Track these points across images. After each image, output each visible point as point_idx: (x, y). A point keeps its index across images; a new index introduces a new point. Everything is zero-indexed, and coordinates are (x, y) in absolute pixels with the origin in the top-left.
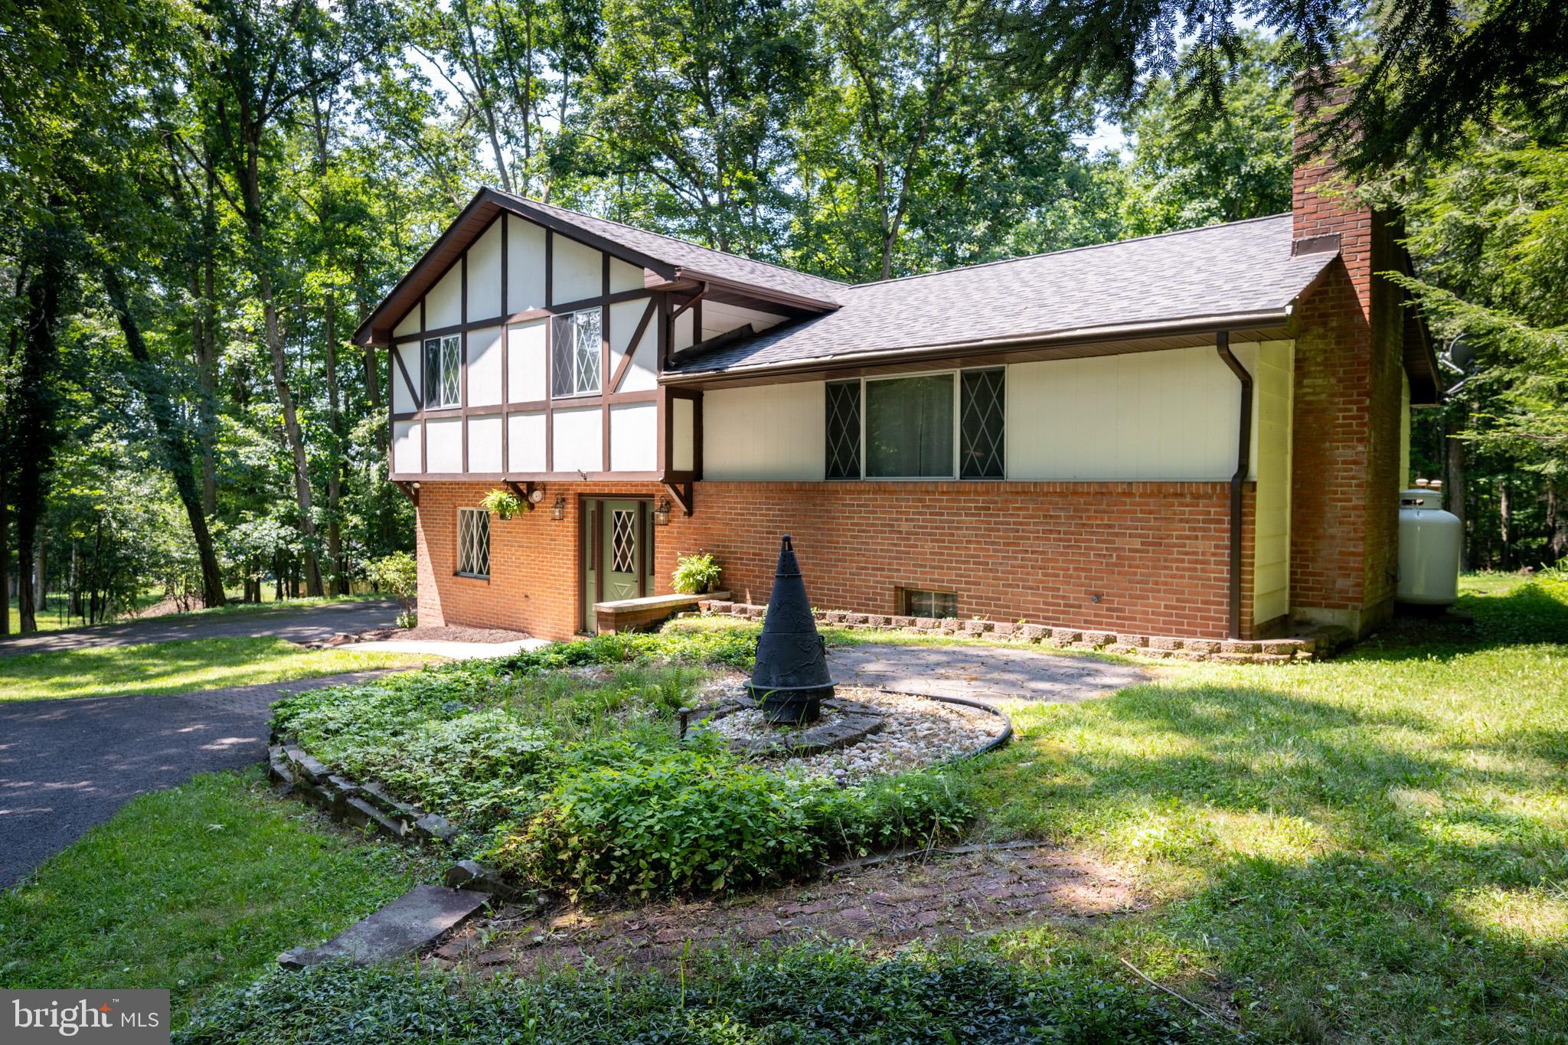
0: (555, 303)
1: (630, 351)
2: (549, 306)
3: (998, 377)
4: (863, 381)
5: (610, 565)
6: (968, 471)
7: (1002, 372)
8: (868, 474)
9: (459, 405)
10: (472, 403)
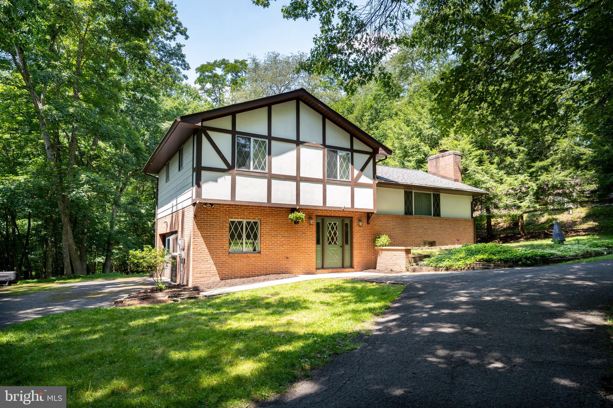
0: (327, 144)
1: (362, 170)
2: (324, 144)
3: (438, 196)
4: (413, 191)
5: (326, 243)
6: (434, 215)
7: (439, 195)
8: (415, 214)
9: (267, 171)
10: (274, 172)
